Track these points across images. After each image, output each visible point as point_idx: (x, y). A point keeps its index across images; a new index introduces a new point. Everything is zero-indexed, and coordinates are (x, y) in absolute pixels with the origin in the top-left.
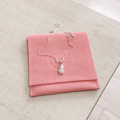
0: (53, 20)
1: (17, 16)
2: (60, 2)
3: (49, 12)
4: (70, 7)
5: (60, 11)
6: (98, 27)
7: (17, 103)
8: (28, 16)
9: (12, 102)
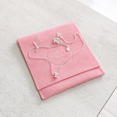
0: (57, 22)
1: (21, 15)
2: (66, 2)
3: (53, 13)
4: (76, 8)
5: (65, 13)
6: (105, 33)
7: (14, 109)
8: (31, 16)
9: (9, 108)
